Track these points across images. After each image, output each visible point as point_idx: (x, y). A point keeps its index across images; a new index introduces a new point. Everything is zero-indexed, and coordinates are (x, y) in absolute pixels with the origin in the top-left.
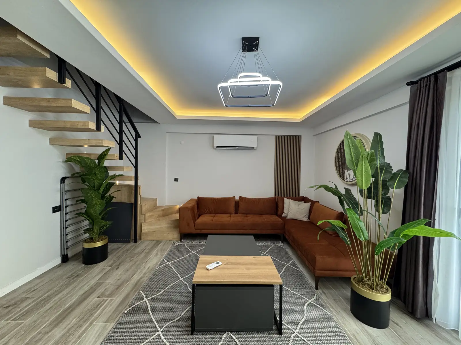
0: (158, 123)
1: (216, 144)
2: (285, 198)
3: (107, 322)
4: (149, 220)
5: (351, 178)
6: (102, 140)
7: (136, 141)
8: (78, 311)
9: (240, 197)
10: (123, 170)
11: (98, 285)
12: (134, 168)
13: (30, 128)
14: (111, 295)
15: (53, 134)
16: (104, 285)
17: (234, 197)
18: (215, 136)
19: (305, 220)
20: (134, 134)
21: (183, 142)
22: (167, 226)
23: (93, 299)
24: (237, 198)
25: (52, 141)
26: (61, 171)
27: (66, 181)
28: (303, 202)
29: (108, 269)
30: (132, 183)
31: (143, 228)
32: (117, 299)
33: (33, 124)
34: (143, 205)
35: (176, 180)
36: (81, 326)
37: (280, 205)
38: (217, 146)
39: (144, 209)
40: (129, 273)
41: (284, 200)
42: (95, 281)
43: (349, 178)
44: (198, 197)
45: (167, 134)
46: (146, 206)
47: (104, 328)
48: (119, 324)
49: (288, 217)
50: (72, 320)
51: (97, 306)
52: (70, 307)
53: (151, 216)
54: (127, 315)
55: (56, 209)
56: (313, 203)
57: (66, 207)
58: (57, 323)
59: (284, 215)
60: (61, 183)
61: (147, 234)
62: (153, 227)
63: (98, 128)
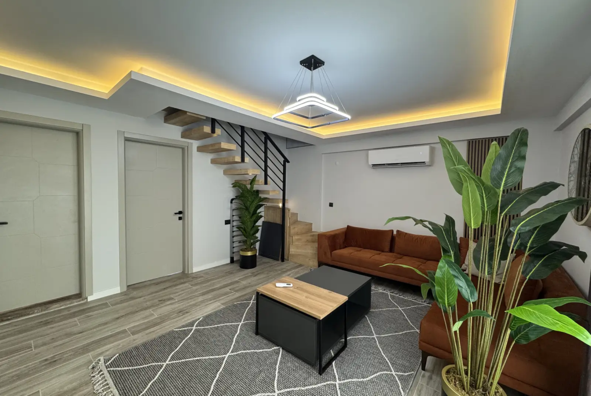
0: (312, 145)
1: (372, 162)
3: (222, 304)
4: (297, 243)
6: (247, 169)
7: (284, 166)
8: (215, 293)
9: (398, 231)
10: (269, 194)
11: (237, 282)
12: (282, 192)
13: (212, 165)
14: (237, 291)
15: (225, 167)
16: (239, 283)
17: (392, 231)
18: (370, 152)
20: (282, 160)
21: (338, 163)
22: (311, 251)
23: (227, 289)
24: (395, 232)
25: (225, 173)
26: (231, 193)
27: (233, 202)
29: (250, 274)
30: (281, 205)
31: (290, 250)
32: (238, 295)
33: (214, 162)
34: (291, 227)
35: (331, 205)
36: (211, 300)
37: (463, 251)
38: (373, 165)
39: (292, 231)
40: (260, 281)
42: (237, 279)
44: (348, 226)
45: (323, 155)
46: (296, 229)
47: (219, 306)
48: (226, 308)
50: (210, 296)
51: (226, 294)
52: (214, 289)
53: (298, 240)
54: (234, 305)
55: (227, 222)
57: (233, 221)
58: (203, 294)
60: (231, 202)
61: (293, 255)
62: (299, 251)
63: (243, 160)
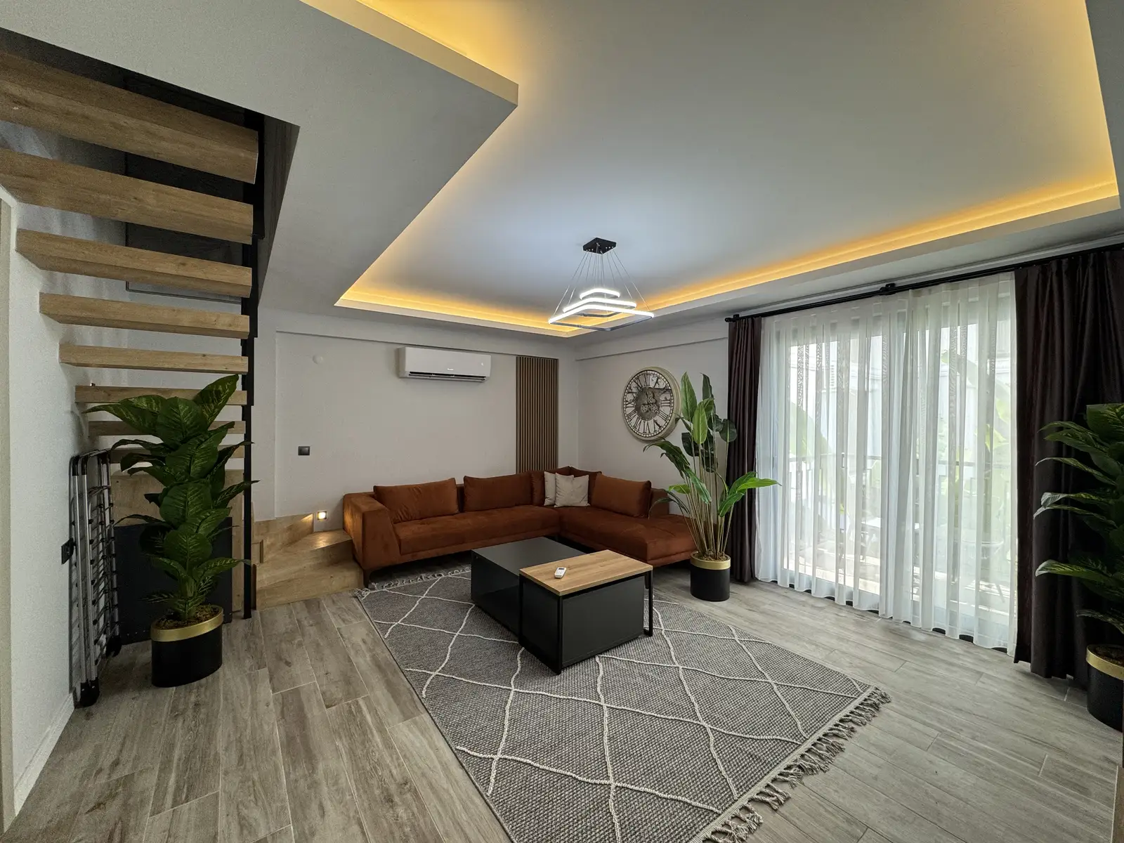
1: (410, 366)
2: (545, 473)
5: (652, 431)
9: (466, 479)
17: (453, 480)
18: (409, 349)
19: (585, 505)
21: (320, 359)
24: (460, 481)
28: (573, 476)
31: (259, 579)
32: (377, 693)
35: (303, 452)
37: (537, 486)
38: (412, 372)
41: (543, 475)
43: (648, 432)
44: (376, 488)
45: (277, 334)
48: (436, 710)
49: (558, 504)
54: (432, 698)
56: (593, 476)
59: (547, 502)
60: (73, 473)
62: (282, 573)
